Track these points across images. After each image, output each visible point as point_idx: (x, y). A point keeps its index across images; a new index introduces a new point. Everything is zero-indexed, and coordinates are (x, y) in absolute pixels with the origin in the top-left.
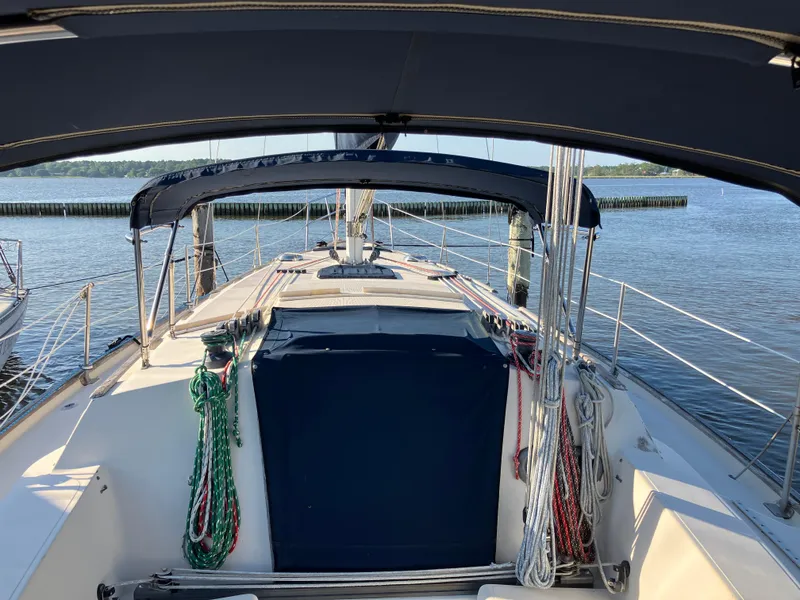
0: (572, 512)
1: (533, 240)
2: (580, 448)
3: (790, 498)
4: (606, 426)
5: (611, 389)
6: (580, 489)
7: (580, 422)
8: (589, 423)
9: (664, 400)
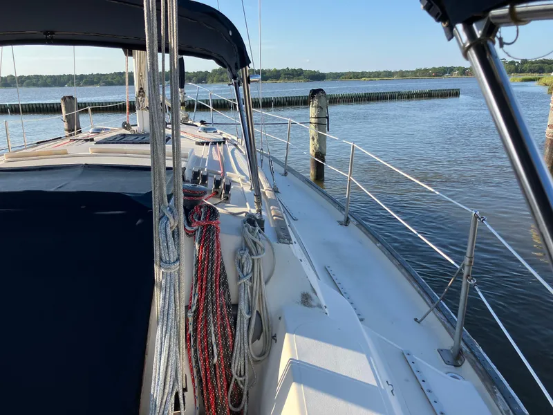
0: (221, 376)
1: (328, 118)
2: (236, 306)
3: (462, 344)
4: (266, 283)
5: (275, 244)
6: (232, 352)
7: (239, 278)
8: (245, 280)
9: (379, 245)
